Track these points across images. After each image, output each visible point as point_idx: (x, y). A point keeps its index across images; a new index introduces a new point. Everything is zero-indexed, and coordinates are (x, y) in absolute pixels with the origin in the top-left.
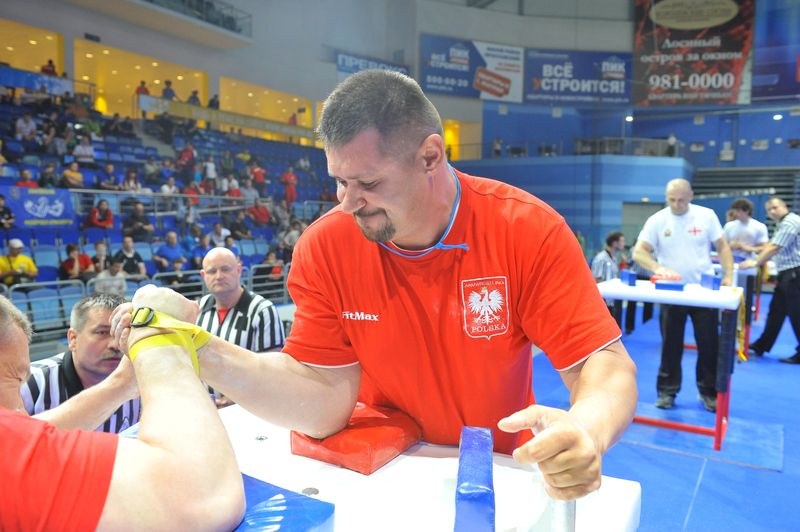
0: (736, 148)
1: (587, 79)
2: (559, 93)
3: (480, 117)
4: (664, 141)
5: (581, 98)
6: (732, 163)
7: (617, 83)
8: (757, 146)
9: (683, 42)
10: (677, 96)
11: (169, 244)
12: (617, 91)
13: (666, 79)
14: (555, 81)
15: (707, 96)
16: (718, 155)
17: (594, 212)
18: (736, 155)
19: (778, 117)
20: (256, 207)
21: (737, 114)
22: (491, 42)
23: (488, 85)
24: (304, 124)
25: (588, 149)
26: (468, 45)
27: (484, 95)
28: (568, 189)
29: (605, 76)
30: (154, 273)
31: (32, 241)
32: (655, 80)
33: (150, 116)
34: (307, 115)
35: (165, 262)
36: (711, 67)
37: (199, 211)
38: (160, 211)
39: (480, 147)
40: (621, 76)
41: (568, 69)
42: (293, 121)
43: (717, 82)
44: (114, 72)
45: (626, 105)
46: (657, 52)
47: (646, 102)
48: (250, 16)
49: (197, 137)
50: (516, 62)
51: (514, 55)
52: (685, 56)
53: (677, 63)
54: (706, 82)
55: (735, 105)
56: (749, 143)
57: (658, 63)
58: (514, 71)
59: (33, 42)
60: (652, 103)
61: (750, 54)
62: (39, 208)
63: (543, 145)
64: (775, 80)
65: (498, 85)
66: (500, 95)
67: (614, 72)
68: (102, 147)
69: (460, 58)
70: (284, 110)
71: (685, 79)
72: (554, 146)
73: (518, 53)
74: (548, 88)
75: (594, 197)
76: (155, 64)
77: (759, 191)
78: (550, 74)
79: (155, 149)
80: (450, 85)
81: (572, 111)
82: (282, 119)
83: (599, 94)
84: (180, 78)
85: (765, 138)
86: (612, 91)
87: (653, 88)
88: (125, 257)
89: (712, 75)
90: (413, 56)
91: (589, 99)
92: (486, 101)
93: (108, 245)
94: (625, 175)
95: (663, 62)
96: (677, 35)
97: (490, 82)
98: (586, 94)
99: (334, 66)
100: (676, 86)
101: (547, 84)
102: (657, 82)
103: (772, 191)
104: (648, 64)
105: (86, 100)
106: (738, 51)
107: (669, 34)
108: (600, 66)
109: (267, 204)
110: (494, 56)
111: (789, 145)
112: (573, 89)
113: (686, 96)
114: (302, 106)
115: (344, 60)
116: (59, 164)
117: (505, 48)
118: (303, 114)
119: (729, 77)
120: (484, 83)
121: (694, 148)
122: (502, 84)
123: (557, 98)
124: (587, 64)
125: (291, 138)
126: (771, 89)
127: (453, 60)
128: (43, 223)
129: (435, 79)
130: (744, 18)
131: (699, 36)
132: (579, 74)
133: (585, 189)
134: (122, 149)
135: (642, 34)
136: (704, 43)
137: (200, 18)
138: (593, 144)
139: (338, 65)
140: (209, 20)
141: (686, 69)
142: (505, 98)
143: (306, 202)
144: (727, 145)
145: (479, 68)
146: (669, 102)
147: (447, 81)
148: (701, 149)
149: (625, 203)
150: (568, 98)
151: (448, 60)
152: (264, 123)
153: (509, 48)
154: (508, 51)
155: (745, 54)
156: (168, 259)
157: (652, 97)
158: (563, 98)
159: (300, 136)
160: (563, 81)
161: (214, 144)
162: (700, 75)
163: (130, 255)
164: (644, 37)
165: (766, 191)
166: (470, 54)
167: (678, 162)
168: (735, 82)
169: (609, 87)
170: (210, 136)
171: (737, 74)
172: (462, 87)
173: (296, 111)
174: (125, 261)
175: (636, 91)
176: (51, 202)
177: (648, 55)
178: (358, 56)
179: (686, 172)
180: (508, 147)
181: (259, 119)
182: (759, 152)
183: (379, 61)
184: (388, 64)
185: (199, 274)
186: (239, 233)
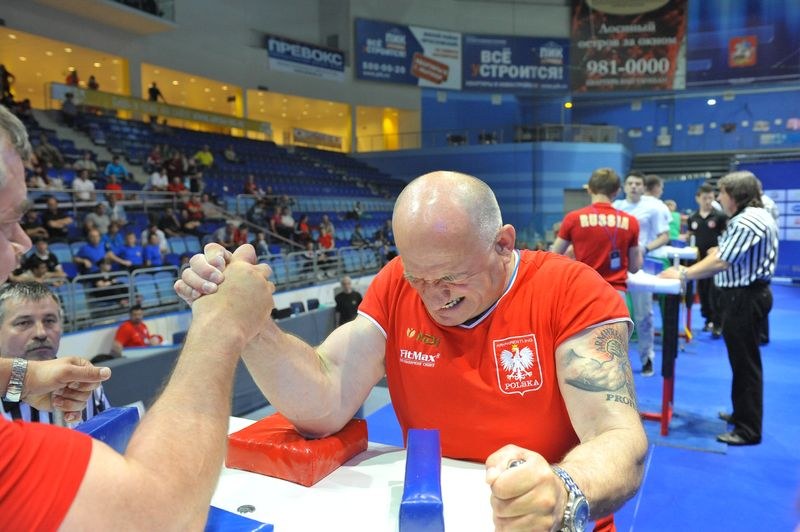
0: (672, 132)
1: (525, 65)
2: (497, 79)
3: (419, 105)
4: (604, 127)
5: (520, 85)
6: (669, 148)
7: (555, 69)
8: (693, 130)
9: (619, 26)
10: (614, 82)
11: (92, 244)
12: (556, 77)
13: (603, 64)
14: (494, 68)
15: (643, 81)
16: (655, 140)
17: (536, 200)
18: (672, 140)
19: (712, 102)
21: (673, 100)
22: (428, 27)
23: (426, 72)
24: (234, 113)
25: (528, 136)
26: (405, 30)
27: (423, 82)
28: (510, 177)
29: (543, 61)
30: (76, 275)
32: (592, 65)
34: (238, 103)
35: (88, 264)
36: (647, 52)
39: (420, 136)
40: (559, 62)
41: (506, 55)
43: (653, 68)
44: (23, 59)
45: (565, 91)
46: (594, 37)
47: (584, 88)
50: (454, 48)
51: (452, 41)
52: (621, 41)
53: (614, 48)
54: (642, 67)
55: (671, 90)
56: (686, 128)
57: (595, 49)
58: (452, 57)
60: (591, 88)
61: (684, 39)
63: (484, 132)
64: (707, 64)
65: (436, 72)
66: (439, 82)
67: (551, 58)
69: (396, 44)
70: (213, 99)
71: (621, 64)
72: (494, 134)
73: (455, 38)
74: (485, 75)
75: (536, 184)
76: (69, 50)
77: (696, 176)
78: (489, 61)
79: (71, 143)
80: (386, 72)
81: (511, 98)
82: (210, 109)
83: (537, 80)
84: (97, 65)
85: (699, 123)
86: (550, 77)
87: (592, 74)
89: (647, 61)
90: (347, 43)
91: (528, 85)
92: (425, 89)
94: (566, 162)
95: (600, 47)
96: (614, 20)
97: (427, 68)
98: (524, 80)
99: (265, 52)
100: (614, 72)
101: (486, 70)
102: (594, 67)
103: (708, 175)
104: (585, 50)
106: (672, 36)
107: (604, 19)
108: (539, 52)
110: (431, 42)
111: (722, 130)
112: (511, 75)
113: (623, 82)
114: (232, 95)
115: (275, 46)
117: (443, 33)
118: (232, 103)
119: (664, 64)
120: (422, 70)
121: (632, 134)
122: (440, 71)
123: (496, 84)
124: (525, 49)
125: (221, 129)
126: (705, 74)
127: (389, 46)
129: (371, 66)
130: (676, 5)
131: (635, 21)
132: (517, 60)
133: (527, 177)
135: (579, 19)
136: (638, 29)
138: (533, 131)
139: (269, 52)
141: (623, 55)
142: (444, 85)
143: (239, 196)
144: (664, 130)
145: (416, 53)
146: (606, 87)
147: (384, 67)
148: (639, 134)
149: (567, 190)
150: (507, 85)
151: (384, 45)
152: (192, 113)
153: (447, 34)
154: (445, 37)
155: (679, 39)
156: (91, 260)
157: (590, 83)
158: (502, 84)
159: (231, 126)
160: (501, 68)
161: (138, 135)
162: (636, 60)
163: (45, 257)
164: (580, 23)
165: (702, 175)
166: (407, 40)
167: (617, 149)
168: (670, 66)
169: (547, 73)
170: (132, 127)
171: (672, 60)
172: (400, 75)
173: (225, 101)
175: (574, 78)
177: (586, 40)
178: (290, 42)
179: (625, 158)
180: (448, 135)
181: (186, 109)
182: (694, 136)
183: (311, 47)
184: (324, 50)
185: (125, 276)
186: (169, 231)
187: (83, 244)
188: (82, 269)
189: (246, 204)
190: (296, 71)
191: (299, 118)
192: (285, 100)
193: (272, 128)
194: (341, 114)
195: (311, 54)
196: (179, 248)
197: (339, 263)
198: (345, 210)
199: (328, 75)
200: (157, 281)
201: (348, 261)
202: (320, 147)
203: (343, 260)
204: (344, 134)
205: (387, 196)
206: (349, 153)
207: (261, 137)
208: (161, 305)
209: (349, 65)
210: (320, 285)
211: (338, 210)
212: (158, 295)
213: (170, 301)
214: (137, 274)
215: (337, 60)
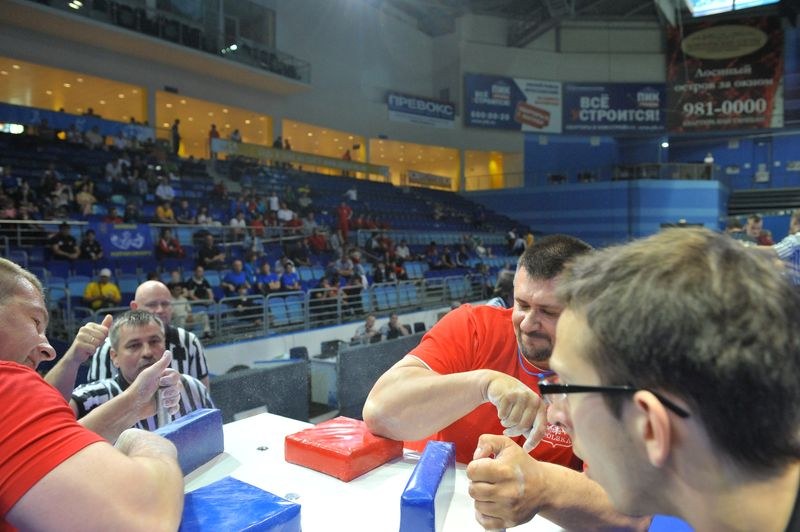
0: (770, 169)
1: (622, 109)
2: (596, 123)
3: (521, 148)
5: (618, 127)
6: (768, 184)
7: (652, 112)
8: (792, 167)
9: (714, 71)
10: (710, 122)
11: (235, 271)
12: (653, 119)
13: (700, 106)
14: (593, 112)
15: (740, 121)
16: (753, 176)
17: (632, 234)
18: (771, 176)
20: (315, 235)
21: (771, 138)
22: (531, 78)
23: (528, 118)
24: (358, 159)
25: (625, 174)
26: (510, 82)
27: (525, 127)
28: (606, 213)
29: (640, 105)
30: (222, 297)
31: (117, 271)
32: (689, 107)
33: (222, 156)
34: (362, 151)
35: (232, 288)
36: (742, 94)
37: (264, 241)
38: (228, 242)
39: (522, 176)
40: (656, 105)
41: (604, 101)
42: (347, 157)
43: (749, 108)
44: (191, 119)
45: (662, 132)
46: (689, 81)
47: (681, 129)
48: (309, 65)
49: (262, 174)
50: (554, 96)
51: (553, 90)
52: (717, 85)
53: (708, 91)
54: (738, 109)
55: (769, 129)
56: (784, 165)
57: (691, 92)
58: (553, 104)
59: (121, 96)
60: (687, 129)
61: (781, 80)
62: (123, 241)
63: (583, 172)
65: (538, 118)
66: (540, 127)
67: (648, 102)
68: (179, 186)
69: (501, 94)
70: (340, 147)
71: (719, 106)
72: (593, 172)
73: (557, 87)
74: (586, 119)
75: (631, 220)
76: (225, 111)
78: (587, 106)
80: (492, 120)
81: (609, 140)
82: (337, 156)
83: (635, 122)
84: (248, 122)
86: (647, 119)
87: (688, 116)
88: (195, 284)
89: (744, 101)
90: (457, 96)
91: (624, 127)
92: (527, 133)
93: (182, 274)
94: (663, 198)
95: (696, 90)
96: (709, 64)
97: (530, 115)
98: (622, 123)
99: (385, 107)
100: (710, 113)
101: (585, 115)
102: (690, 109)
104: (680, 93)
105: (165, 144)
106: (769, 78)
107: (701, 64)
109: (324, 234)
110: (534, 91)
112: (609, 118)
113: (719, 122)
114: (357, 143)
115: (394, 100)
116: (141, 202)
117: (544, 83)
118: (357, 151)
119: (761, 103)
120: (525, 117)
121: (729, 171)
122: (542, 117)
123: (595, 127)
124: (622, 94)
125: (348, 173)
127: (494, 96)
128: (127, 254)
129: (478, 114)
130: (774, 47)
131: (731, 64)
132: (615, 105)
133: (623, 212)
134: (196, 187)
135: (674, 65)
136: (735, 72)
137: (264, 68)
138: (631, 170)
139: (389, 106)
140: (272, 70)
141: (719, 97)
142: (545, 130)
143: (359, 231)
144: (762, 167)
145: (520, 102)
146: (703, 128)
147: (490, 115)
148: (737, 171)
150: (606, 127)
151: (491, 96)
152: (323, 160)
153: (548, 83)
154: (546, 86)
155: (776, 81)
156: (234, 285)
157: (686, 123)
158: (601, 127)
159: (356, 171)
160: (599, 112)
161: (278, 180)
162: (733, 101)
163: (200, 282)
164: (676, 68)
166: (511, 91)
167: (714, 185)
168: (768, 106)
169: (645, 116)
170: (274, 173)
171: (768, 99)
172: (504, 121)
173: (351, 148)
174: (196, 288)
175: (670, 118)
176: (133, 235)
177: (682, 84)
178: (407, 96)
179: (722, 194)
180: (549, 175)
181: (317, 156)
182: (792, 172)
183: (426, 100)
184: (435, 102)
185: (261, 298)
186: (298, 260)
187: (229, 271)
188: (227, 292)
189: (365, 238)
190: (413, 121)
191: (414, 162)
192: (402, 147)
193: (390, 170)
194: (451, 158)
195: (425, 106)
196: (307, 275)
197: (444, 291)
198: (452, 243)
199: (440, 124)
200: (288, 303)
201: (453, 289)
202: (432, 187)
203: (448, 288)
204: (452, 175)
205: (491, 231)
206: (458, 192)
207: (381, 179)
208: (290, 324)
209: (458, 115)
210: (427, 310)
211: (446, 243)
212: (288, 315)
213: (298, 321)
214: (271, 298)
215: (448, 110)
